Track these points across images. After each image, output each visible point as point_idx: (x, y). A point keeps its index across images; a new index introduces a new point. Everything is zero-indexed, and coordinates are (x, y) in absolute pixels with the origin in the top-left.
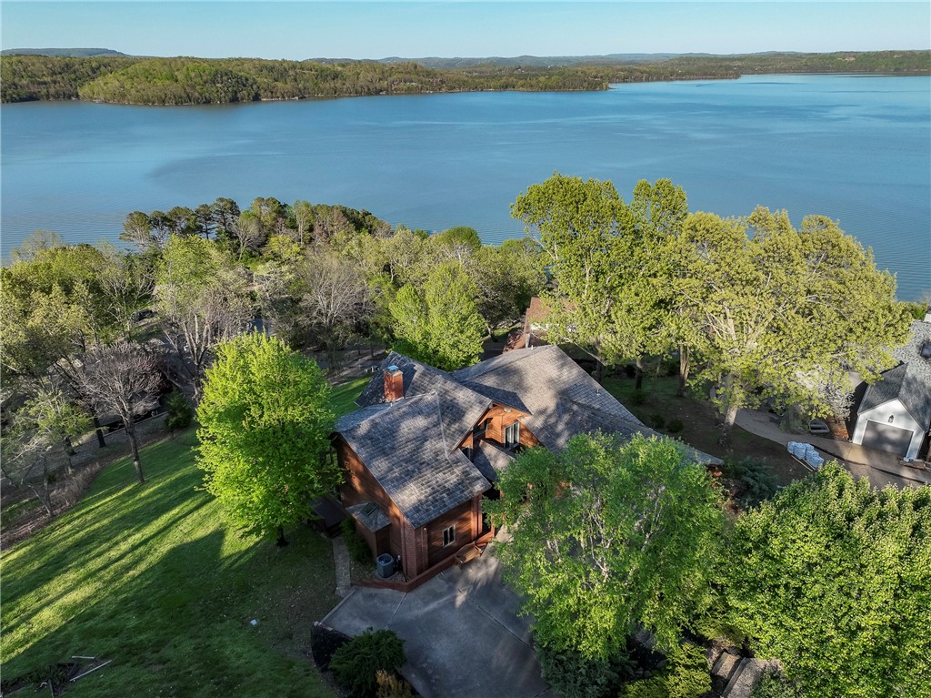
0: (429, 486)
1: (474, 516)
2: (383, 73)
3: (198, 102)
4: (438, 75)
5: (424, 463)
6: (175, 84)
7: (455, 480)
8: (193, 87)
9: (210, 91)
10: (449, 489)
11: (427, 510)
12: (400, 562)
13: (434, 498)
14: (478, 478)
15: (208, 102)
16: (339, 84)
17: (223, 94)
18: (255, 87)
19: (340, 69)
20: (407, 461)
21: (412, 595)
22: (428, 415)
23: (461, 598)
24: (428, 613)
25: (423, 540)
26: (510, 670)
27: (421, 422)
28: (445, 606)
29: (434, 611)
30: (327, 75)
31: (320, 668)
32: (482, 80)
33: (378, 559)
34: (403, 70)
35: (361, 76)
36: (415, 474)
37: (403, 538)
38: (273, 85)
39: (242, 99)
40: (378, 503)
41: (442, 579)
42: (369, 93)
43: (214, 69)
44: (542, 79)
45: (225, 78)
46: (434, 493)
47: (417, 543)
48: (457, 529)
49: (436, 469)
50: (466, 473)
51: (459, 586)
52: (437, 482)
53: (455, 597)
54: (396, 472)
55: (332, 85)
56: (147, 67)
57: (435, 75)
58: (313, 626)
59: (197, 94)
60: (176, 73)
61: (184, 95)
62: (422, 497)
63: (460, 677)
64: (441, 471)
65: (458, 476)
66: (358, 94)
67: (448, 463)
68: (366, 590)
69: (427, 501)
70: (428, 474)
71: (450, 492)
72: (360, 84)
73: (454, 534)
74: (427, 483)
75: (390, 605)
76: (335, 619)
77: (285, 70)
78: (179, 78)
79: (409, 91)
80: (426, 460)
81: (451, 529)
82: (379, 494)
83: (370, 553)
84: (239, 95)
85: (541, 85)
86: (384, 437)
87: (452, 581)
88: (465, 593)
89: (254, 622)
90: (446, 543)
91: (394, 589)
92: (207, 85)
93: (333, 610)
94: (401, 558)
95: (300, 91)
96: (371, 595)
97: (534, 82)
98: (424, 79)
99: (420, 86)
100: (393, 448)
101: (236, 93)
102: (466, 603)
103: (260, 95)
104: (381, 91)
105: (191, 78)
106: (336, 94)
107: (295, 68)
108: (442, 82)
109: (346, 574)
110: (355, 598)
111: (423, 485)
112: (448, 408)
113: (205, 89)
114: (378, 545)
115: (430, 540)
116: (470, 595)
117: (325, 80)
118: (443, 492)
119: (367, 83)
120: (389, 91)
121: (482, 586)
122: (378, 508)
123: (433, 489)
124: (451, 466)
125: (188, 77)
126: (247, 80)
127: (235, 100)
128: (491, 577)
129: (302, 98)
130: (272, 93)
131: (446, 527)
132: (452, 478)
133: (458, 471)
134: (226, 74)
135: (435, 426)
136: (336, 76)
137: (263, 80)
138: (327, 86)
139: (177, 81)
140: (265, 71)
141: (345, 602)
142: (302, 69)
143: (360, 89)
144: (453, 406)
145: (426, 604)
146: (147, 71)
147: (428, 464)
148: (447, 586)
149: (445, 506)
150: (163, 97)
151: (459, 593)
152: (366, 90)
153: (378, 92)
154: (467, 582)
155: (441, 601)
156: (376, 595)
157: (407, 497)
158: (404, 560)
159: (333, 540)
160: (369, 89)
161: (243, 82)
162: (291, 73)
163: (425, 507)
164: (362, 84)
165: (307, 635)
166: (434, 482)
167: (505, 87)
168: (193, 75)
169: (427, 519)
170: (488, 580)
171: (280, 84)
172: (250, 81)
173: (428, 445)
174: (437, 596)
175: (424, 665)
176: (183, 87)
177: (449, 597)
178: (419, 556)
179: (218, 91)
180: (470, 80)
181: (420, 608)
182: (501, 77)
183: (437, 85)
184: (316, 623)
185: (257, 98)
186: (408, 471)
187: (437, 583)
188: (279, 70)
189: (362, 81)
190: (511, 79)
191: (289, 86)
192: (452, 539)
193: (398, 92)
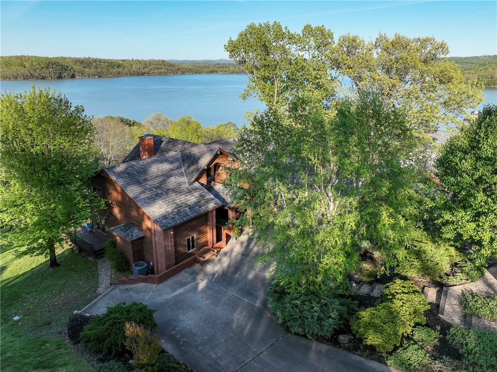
0: (175, 203)
1: (210, 228)
2: (146, 64)
3: (37, 78)
4: (176, 66)
5: (170, 189)
6: (24, 69)
7: (195, 200)
8: (35, 70)
9: (45, 72)
10: (190, 205)
11: (173, 218)
12: (153, 267)
13: (178, 210)
14: (212, 199)
15: (44, 78)
16: (121, 70)
17: (53, 74)
18: (72, 71)
19: (121, 62)
20: (157, 188)
21: (162, 285)
22: (172, 163)
23: (202, 285)
24: (176, 296)
25: (170, 243)
26: (249, 326)
27: (166, 166)
28: (190, 291)
29: (181, 294)
30: (114, 65)
31: (72, 342)
32: (200, 69)
33: (133, 265)
34: (157, 63)
35: (133, 66)
36: (163, 196)
37: (154, 245)
38: (83, 70)
39: (65, 77)
40: (134, 222)
41: (187, 273)
42: (138, 74)
43: (48, 61)
44: (231, 68)
45: (54, 66)
46: (179, 207)
47: (165, 246)
48: (198, 239)
49: (180, 193)
50: (202, 196)
51: (200, 277)
52: (181, 201)
53: (198, 284)
54: (148, 194)
55: (117, 70)
56: (7, 60)
57: (174, 66)
58: (73, 314)
59: (37, 74)
60: (25, 63)
61: (29, 75)
62: (169, 210)
63: (206, 337)
64: (183, 194)
65: (197, 197)
66: (132, 75)
67: (189, 190)
68: (122, 287)
69: (173, 212)
70: (173, 196)
71: (191, 207)
72: (132, 70)
73: (195, 244)
74: (172, 201)
75: (143, 294)
76: (94, 308)
77: (90, 62)
78: (26, 65)
79: (160, 74)
80: (172, 187)
81: (193, 238)
82: (134, 213)
83: (127, 262)
84: (62, 75)
85: (230, 71)
86: (139, 173)
87: (195, 274)
88: (206, 281)
89: (16, 318)
90: (189, 249)
91: (146, 282)
92: (43, 69)
93: (93, 302)
94: (153, 264)
95: (99, 73)
96: (127, 289)
97: (227, 69)
98: (168, 68)
99: (166, 71)
100: (146, 180)
101: (61, 73)
102: (207, 287)
103: (75, 75)
104: (145, 73)
105: (34, 66)
106: (119, 75)
107: (96, 62)
108: (178, 69)
109: (106, 280)
110: (113, 292)
111: (169, 202)
112: (187, 158)
113: (42, 71)
114: (134, 255)
115: (176, 245)
116: (210, 281)
117: (113, 68)
118: (186, 207)
119: (137, 70)
120: (149, 74)
121: (218, 275)
122: (134, 225)
123: (178, 205)
124: (191, 192)
125: (32, 65)
126: (67, 67)
127: (60, 77)
128: (226, 269)
129: (100, 77)
130: (82, 74)
131: (188, 235)
132: (192, 199)
133: (196, 194)
134: (55, 64)
135: (178, 168)
136: (119, 66)
137: (77, 67)
138: (114, 71)
139: (25, 67)
140: (78, 63)
141: (103, 296)
142: (100, 62)
143: (133, 73)
144: (191, 156)
145: (174, 290)
146: (6, 62)
147: (174, 190)
148: (191, 277)
149: (188, 215)
150: (16, 75)
151: (200, 281)
152: (136, 73)
153: (143, 74)
154: (206, 274)
155: (186, 287)
156: (131, 289)
157: (157, 210)
158: (155, 266)
159: (98, 261)
160: (138, 73)
161: (65, 68)
162: (94, 64)
163: (171, 216)
164: (134, 70)
165: (65, 321)
166: (178, 201)
167: (212, 72)
168: (35, 64)
169: (173, 224)
170: (223, 272)
171: (87, 70)
172: (69, 68)
173: (172, 179)
174: (182, 284)
175: (173, 332)
176: (29, 70)
177: (193, 284)
178: (168, 257)
179: (50, 73)
180: (193, 69)
181: (169, 294)
182: (210, 68)
183: (176, 71)
184: (75, 312)
185: (73, 77)
186: (158, 193)
187: (183, 276)
188: (87, 63)
189: (134, 68)
190: (215, 68)
191: (93, 70)
192: (193, 247)
193: (154, 74)
